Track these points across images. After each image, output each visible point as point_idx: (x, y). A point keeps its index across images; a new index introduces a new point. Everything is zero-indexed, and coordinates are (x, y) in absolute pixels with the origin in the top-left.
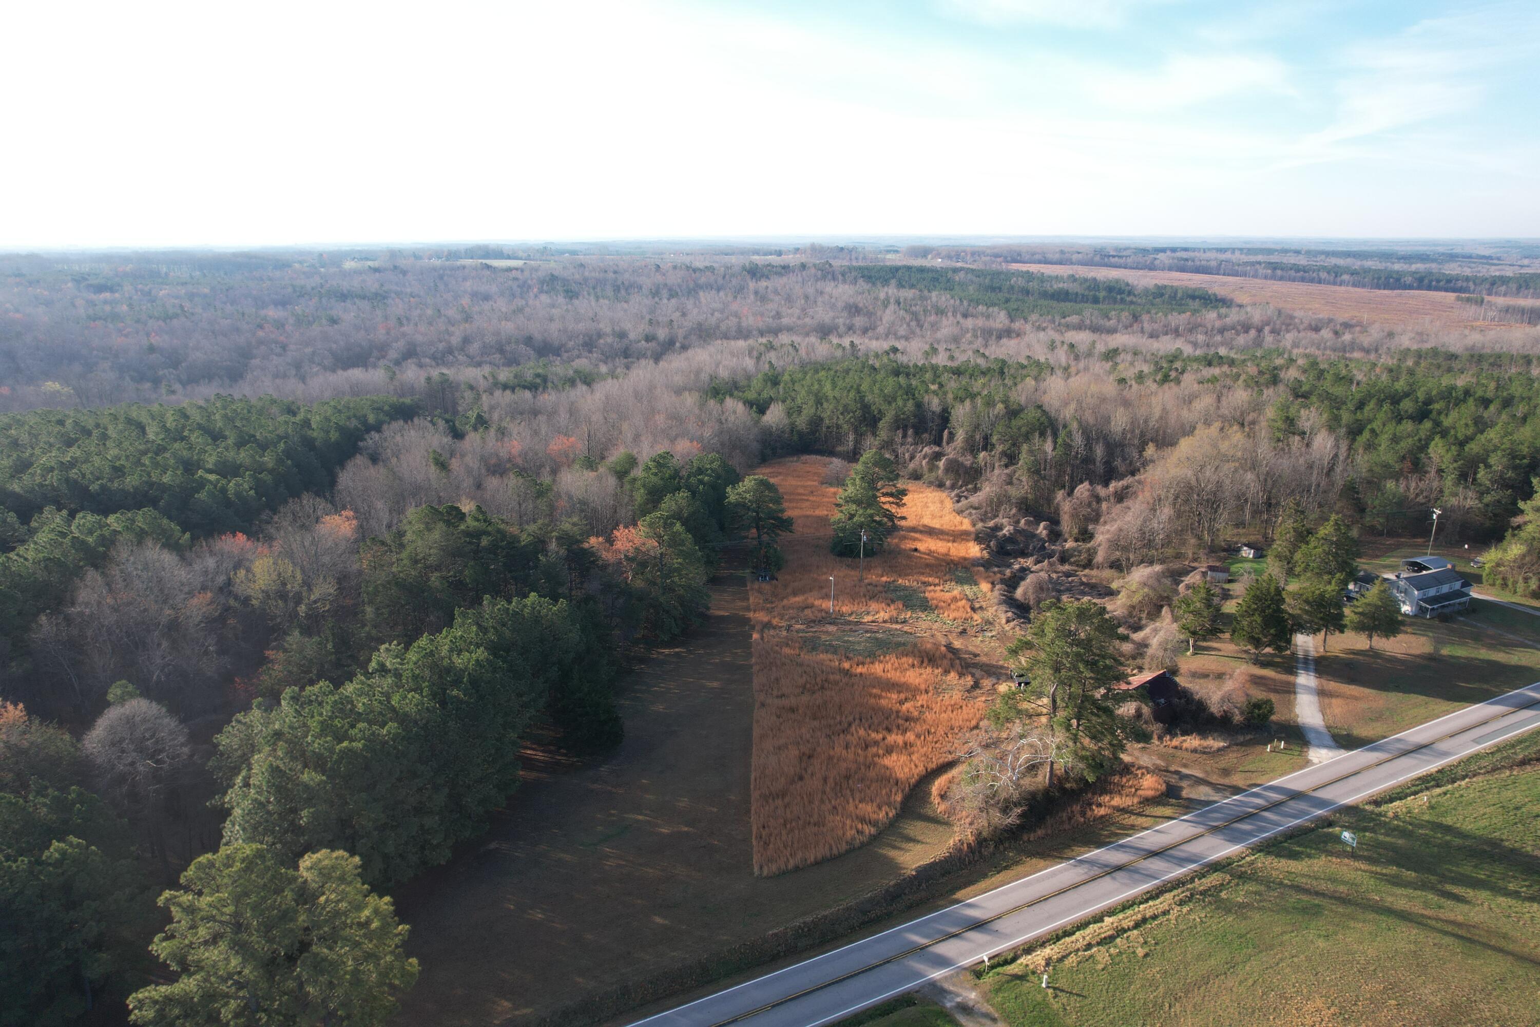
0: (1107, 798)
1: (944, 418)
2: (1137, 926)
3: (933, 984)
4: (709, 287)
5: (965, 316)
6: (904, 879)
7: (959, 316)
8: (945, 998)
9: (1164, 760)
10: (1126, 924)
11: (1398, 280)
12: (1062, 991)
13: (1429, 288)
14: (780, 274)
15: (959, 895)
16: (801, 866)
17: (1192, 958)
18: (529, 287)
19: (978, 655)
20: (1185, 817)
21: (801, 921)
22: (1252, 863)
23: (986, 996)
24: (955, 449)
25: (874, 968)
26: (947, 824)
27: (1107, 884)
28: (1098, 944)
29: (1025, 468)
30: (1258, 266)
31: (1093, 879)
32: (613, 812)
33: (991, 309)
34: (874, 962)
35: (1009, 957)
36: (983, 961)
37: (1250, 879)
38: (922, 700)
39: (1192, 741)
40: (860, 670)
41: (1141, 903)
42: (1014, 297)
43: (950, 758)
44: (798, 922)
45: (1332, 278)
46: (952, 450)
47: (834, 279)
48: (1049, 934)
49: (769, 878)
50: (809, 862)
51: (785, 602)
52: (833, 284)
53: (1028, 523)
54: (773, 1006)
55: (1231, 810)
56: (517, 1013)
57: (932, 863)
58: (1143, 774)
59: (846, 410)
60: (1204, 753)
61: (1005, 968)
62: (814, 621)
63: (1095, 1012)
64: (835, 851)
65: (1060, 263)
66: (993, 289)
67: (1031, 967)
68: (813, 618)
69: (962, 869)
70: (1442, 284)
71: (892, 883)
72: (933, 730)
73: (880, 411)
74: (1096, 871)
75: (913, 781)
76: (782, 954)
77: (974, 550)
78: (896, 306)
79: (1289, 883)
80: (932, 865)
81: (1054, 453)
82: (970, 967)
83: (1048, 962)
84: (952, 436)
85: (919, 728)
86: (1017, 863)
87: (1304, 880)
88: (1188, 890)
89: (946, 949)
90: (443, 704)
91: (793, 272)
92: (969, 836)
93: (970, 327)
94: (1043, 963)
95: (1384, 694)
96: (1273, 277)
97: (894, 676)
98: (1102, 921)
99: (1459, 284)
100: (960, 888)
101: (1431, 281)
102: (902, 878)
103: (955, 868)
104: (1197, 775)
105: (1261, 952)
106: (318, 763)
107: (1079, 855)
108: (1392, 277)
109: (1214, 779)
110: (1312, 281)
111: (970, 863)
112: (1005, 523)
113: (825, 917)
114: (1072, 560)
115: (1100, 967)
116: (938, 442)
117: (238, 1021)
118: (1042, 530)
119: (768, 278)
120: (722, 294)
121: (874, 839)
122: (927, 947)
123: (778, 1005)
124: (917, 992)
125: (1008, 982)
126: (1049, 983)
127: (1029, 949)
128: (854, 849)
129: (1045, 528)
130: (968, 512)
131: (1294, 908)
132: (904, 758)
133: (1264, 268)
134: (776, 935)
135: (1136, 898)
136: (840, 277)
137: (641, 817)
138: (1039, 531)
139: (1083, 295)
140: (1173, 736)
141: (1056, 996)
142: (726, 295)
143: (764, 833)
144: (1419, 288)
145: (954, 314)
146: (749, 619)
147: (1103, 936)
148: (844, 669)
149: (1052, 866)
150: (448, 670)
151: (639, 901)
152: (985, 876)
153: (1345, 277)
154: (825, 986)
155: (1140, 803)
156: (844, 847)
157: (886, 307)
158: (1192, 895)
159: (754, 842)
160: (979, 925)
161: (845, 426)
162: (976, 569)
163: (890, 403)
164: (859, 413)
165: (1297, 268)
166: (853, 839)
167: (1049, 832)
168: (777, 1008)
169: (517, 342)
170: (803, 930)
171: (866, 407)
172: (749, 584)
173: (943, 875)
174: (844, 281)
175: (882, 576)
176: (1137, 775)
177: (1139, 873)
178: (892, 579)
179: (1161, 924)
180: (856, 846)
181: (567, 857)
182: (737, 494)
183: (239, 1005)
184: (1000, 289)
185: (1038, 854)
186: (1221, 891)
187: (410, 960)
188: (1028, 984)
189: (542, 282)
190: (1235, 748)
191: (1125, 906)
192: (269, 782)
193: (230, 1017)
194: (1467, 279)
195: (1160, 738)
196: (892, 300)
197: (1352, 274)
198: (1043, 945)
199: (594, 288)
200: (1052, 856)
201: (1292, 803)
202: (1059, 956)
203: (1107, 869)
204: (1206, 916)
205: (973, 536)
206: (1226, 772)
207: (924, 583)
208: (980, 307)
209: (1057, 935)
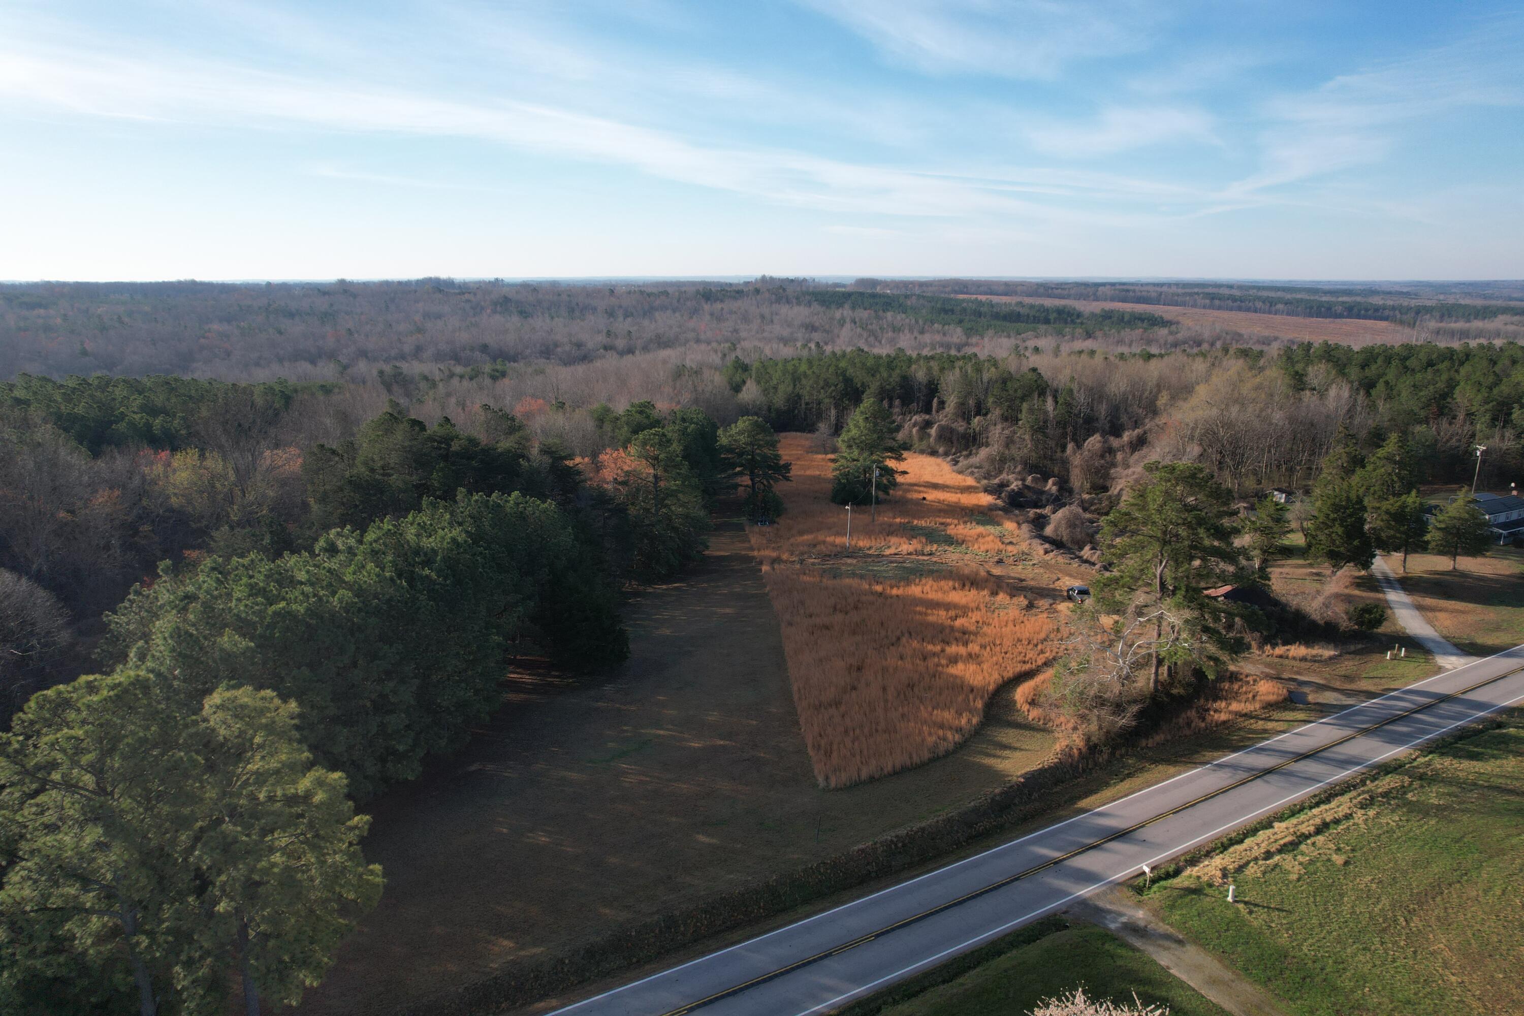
0: (1223, 704)
1: (932, 389)
2: (1318, 831)
3: (1083, 903)
4: (664, 308)
5: (922, 332)
6: (1011, 787)
7: (916, 334)
8: (1105, 918)
9: (1272, 668)
10: (1305, 829)
11: (1329, 309)
12: (1256, 905)
13: (1359, 316)
14: (735, 298)
15: (1083, 803)
16: (877, 776)
17: (1407, 865)
18: (482, 308)
19: (1024, 580)
20: (1324, 720)
21: (893, 834)
22: (1428, 764)
23: (1155, 913)
24: (946, 416)
25: (1000, 886)
26: (1044, 730)
27: (1259, 788)
28: (1280, 851)
29: (1028, 426)
30: (1196, 296)
31: (1243, 783)
32: (625, 728)
33: (946, 327)
34: (999, 879)
35: (1171, 869)
36: (1144, 873)
37: (1434, 780)
38: (975, 616)
39: (1298, 650)
40: (895, 592)
41: (1311, 808)
42: (967, 318)
43: (1027, 667)
44: (888, 836)
45: (1267, 307)
46: (944, 418)
47: (788, 302)
48: (1212, 842)
49: (837, 790)
50: (886, 772)
51: (792, 540)
52: (787, 306)
53: (1035, 480)
54: (877, 936)
55: (1375, 712)
56: (523, 953)
57: (1040, 769)
58: (1255, 681)
59: (827, 384)
60: (1315, 661)
61: (1170, 881)
62: (830, 556)
63: (1312, 929)
64: (916, 759)
65: (1006, 294)
66: (946, 311)
67: (1205, 878)
68: (828, 553)
69: (1076, 778)
70: (1370, 312)
71: (997, 791)
72: (998, 642)
73: (863, 384)
74: (1242, 775)
75: (991, 687)
76: (873, 875)
77: (986, 499)
78: (853, 325)
79: (1486, 784)
80: (1042, 772)
81: (1055, 413)
82: (1124, 882)
83: (1225, 873)
84: (942, 404)
85: (980, 640)
86: (1142, 770)
87: (1500, 781)
88: (1364, 792)
89: (1085, 862)
90: (411, 581)
91: (748, 296)
92: (1077, 741)
93: (928, 341)
94: (1219, 873)
95: (1491, 608)
96: (1212, 307)
97: (933, 596)
98: (1272, 827)
99: (1387, 313)
100: (1080, 798)
101: (1360, 311)
102: (1008, 785)
103: (1067, 777)
104: (1317, 681)
105: (1491, 857)
106: (243, 627)
107: (1213, 760)
108: (1323, 306)
109: (1337, 684)
110: (1248, 310)
111: (1084, 771)
112: (1012, 480)
113: (923, 829)
114: (1093, 508)
115: (1294, 877)
116: (928, 410)
117: (102, 949)
118: (1051, 486)
119: (722, 301)
120: (677, 314)
121: (960, 747)
122: (1061, 861)
123: (883, 934)
124: (1065, 913)
125: (1181, 897)
126: (1236, 897)
127: (1193, 859)
128: (938, 758)
129: (1054, 484)
130: (970, 470)
131: (1506, 809)
132: (972, 667)
133: (1203, 298)
134: (863, 850)
135: (1303, 802)
136: (794, 301)
137: (662, 732)
138: (1048, 488)
139: (1034, 317)
140: (1273, 646)
141: (1251, 912)
142: (682, 316)
143: (823, 743)
144: (1349, 316)
145: (911, 331)
146: (754, 557)
147: (1282, 842)
148: (876, 592)
149: (1185, 772)
150: (417, 551)
151: (674, 819)
152: (1107, 785)
153: (1280, 306)
154: (942, 910)
155: (1263, 708)
156: (926, 755)
157: (842, 326)
158: (1372, 798)
159: (811, 752)
160: (1121, 835)
161: (827, 400)
162: (995, 513)
163: (873, 375)
164: (841, 386)
165: (1234, 299)
166: (936, 745)
167: (1169, 737)
168: (882, 939)
169: (472, 349)
170: (896, 845)
171: (848, 381)
172: (747, 528)
173: (1056, 784)
174: (799, 304)
175: (895, 518)
176: (1248, 682)
177: (1294, 776)
178: (906, 520)
179: (1348, 828)
180: (941, 754)
181: (574, 775)
182: (730, 436)
183: (104, 925)
184: (952, 311)
185: (1163, 760)
186: (1405, 793)
187: (371, 867)
188: (1208, 899)
189: (495, 304)
190: (1348, 656)
191: (1295, 811)
192: (173, 650)
193: (89, 941)
194: (1393, 308)
195: (1261, 647)
196: (848, 320)
197: (1286, 304)
198: (1208, 854)
199: (549, 309)
200: (1181, 762)
201: (1443, 705)
202: (1236, 865)
203: (1254, 773)
204: (1401, 820)
205: (981, 489)
206: (1348, 678)
207: (942, 524)
208: (936, 325)
209: (1222, 844)
